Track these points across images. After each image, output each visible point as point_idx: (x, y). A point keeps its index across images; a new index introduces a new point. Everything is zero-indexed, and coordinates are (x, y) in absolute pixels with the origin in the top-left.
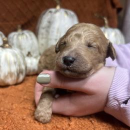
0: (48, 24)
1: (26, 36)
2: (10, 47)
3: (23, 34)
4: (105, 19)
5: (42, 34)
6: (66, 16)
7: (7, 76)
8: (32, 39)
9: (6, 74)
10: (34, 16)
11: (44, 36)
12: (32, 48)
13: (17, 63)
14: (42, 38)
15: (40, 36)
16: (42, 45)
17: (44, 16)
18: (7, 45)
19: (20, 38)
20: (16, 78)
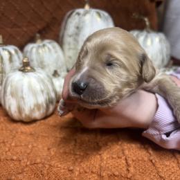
0: (76, 30)
1: (49, 48)
2: (33, 70)
3: (44, 45)
4: (146, 19)
5: (69, 44)
6: (99, 19)
7: (34, 109)
8: (56, 52)
9: (32, 107)
10: (54, 18)
11: (72, 46)
12: (57, 63)
13: (45, 91)
14: (70, 49)
15: (66, 47)
16: (70, 57)
17: (70, 20)
18: (29, 68)
19: (40, 51)
20: (45, 111)
